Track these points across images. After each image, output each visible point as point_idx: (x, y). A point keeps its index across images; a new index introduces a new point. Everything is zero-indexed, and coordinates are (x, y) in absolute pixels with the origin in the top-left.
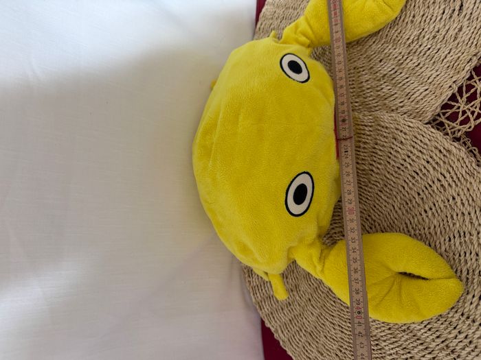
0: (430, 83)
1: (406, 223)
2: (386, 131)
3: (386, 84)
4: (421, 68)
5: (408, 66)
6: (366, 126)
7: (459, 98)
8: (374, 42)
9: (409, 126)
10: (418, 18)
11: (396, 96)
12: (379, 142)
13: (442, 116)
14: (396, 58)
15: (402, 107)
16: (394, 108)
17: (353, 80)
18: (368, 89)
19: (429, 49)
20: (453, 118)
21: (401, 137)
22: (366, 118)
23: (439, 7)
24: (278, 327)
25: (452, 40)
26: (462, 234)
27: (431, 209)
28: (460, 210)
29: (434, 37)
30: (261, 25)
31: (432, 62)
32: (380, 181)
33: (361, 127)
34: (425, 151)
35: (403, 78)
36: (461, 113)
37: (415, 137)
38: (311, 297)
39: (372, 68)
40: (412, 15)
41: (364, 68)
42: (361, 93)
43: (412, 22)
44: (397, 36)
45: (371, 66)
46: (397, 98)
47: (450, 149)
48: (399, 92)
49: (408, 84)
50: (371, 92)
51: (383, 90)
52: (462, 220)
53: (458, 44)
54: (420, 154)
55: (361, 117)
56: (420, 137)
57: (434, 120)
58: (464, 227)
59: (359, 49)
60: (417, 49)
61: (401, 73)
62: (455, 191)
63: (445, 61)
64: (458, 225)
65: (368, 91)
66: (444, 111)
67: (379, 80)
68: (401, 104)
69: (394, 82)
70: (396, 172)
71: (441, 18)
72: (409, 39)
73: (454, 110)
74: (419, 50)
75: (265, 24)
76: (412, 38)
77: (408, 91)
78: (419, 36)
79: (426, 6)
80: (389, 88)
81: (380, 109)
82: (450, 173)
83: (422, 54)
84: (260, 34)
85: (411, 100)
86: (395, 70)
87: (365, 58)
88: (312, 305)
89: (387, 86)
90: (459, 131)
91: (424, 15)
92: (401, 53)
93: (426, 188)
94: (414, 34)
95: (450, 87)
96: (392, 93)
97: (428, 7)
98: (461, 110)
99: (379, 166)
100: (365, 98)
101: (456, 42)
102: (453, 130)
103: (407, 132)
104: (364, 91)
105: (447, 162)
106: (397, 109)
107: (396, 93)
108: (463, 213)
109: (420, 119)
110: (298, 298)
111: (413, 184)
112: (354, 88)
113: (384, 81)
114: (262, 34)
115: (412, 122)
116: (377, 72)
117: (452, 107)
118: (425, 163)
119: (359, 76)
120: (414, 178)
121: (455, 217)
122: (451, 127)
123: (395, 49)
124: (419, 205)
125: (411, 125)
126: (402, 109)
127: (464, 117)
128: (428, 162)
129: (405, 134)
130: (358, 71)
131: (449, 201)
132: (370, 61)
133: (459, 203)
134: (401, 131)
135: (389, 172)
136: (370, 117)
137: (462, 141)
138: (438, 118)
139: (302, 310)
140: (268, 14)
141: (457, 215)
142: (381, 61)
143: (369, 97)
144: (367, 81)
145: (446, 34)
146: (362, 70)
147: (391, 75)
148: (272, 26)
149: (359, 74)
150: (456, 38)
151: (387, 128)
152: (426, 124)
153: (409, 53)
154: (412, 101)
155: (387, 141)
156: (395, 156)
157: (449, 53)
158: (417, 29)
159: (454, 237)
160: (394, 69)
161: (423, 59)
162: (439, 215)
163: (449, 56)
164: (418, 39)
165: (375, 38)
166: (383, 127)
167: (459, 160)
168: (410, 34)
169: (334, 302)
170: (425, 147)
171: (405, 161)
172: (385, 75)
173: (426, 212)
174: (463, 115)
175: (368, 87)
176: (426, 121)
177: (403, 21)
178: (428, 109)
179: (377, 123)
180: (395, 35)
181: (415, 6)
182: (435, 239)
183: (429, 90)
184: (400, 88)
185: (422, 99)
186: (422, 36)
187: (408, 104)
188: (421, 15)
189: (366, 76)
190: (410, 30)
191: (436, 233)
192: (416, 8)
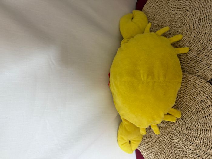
1: (197, 120)
2: (191, 82)
4: (207, 57)
5: (202, 55)
8: (187, 42)
9: (200, 82)
10: (207, 35)
12: (187, 86)
14: (197, 50)
15: (198, 72)
16: (194, 72)
18: (184, 62)
21: (197, 86)
24: (143, 150)
27: (208, 116)
32: (187, 101)
34: (207, 93)
35: (199, 60)
37: (203, 87)
38: (156, 141)
40: (205, 33)
43: (205, 36)
44: (197, 41)
46: (195, 68)
48: (197, 66)
49: (201, 63)
51: (190, 64)
54: (204, 94)
56: (205, 88)
60: (206, 49)
61: (198, 58)
65: (183, 63)
67: (189, 59)
68: (197, 71)
69: (195, 61)
70: (194, 99)
72: (203, 43)
74: (207, 49)
76: (204, 43)
77: (201, 66)
78: (207, 43)
80: (192, 63)
81: (188, 71)
83: (208, 51)
86: (196, 56)
88: (156, 144)
91: (210, 34)
92: (198, 49)
93: (206, 108)
96: (194, 66)
99: (187, 96)
103: (200, 84)
106: (196, 73)
109: (205, 79)
110: (151, 140)
111: (201, 105)
115: (202, 81)
116: (188, 56)
118: (206, 98)
120: (201, 103)
123: (196, 46)
124: (203, 114)
125: (201, 82)
126: (198, 73)
128: (208, 98)
129: (199, 85)
134: (197, 84)
135: (191, 99)
139: (152, 145)
143: (184, 65)
144: (183, 58)
147: (194, 58)
151: (191, 81)
152: (208, 82)
153: (202, 49)
154: (202, 71)
155: (190, 86)
156: (194, 93)
158: (207, 40)
161: (209, 53)
164: (207, 44)
165: (188, 40)
166: (189, 80)
168: (203, 41)
169: (166, 145)
170: (207, 91)
171: (198, 96)
172: (191, 57)
173: (205, 117)
175: (184, 61)
176: (208, 81)
177: (201, 35)
178: (209, 76)
179: (187, 78)
180: (197, 40)
181: (206, 29)
182: (209, 129)
183: (210, 67)
184: (197, 64)
185: (207, 71)
186: (208, 43)
187: (201, 72)
188: (209, 33)
189: (183, 56)
190: (204, 39)
191: (209, 126)
192: (206, 30)
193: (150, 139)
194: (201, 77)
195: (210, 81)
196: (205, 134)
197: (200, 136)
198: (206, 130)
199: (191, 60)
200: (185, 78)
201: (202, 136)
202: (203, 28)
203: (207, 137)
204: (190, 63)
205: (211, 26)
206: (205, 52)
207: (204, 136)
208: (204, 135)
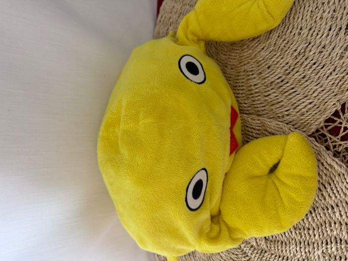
0: (315, 97)
3: (273, 91)
4: (307, 81)
5: (295, 77)
6: (254, 129)
7: (341, 114)
8: (263, 49)
10: (305, 31)
11: (282, 104)
13: (324, 128)
14: (283, 67)
15: (288, 115)
16: (280, 115)
17: (243, 82)
18: (256, 93)
19: (315, 64)
20: (335, 131)
22: (254, 121)
23: (326, 24)
25: (338, 58)
26: (339, 241)
27: (311, 213)
28: (338, 219)
29: (321, 52)
30: (162, 17)
31: (318, 76)
33: (250, 130)
35: (289, 88)
36: (342, 129)
39: (261, 73)
40: (299, 28)
41: (253, 72)
42: (250, 96)
43: (299, 34)
44: (285, 46)
45: (260, 71)
46: (282, 106)
47: (332, 164)
48: (285, 101)
49: (294, 94)
50: (259, 96)
51: (270, 97)
52: (339, 229)
53: (343, 63)
55: (249, 120)
57: (317, 131)
58: (341, 235)
59: (248, 53)
61: (287, 83)
62: (334, 201)
63: (330, 78)
64: (335, 233)
65: (256, 95)
66: (326, 124)
67: (267, 86)
68: (287, 113)
69: (281, 90)
71: (328, 35)
72: (296, 50)
73: (336, 124)
74: (305, 64)
75: (166, 17)
76: (298, 51)
77: (295, 102)
78: (305, 49)
79: (314, 21)
80: (275, 95)
81: (267, 113)
82: (330, 185)
83: (308, 67)
84: (160, 26)
85: (296, 110)
86: (282, 79)
87: (254, 62)
89: (274, 93)
90: (340, 145)
91: (310, 29)
92: (287, 63)
94: (301, 47)
95: (334, 104)
96: (279, 101)
97: (315, 22)
98: (343, 125)
100: (254, 101)
101: (342, 61)
102: (334, 144)
104: (252, 94)
105: (328, 175)
106: (283, 117)
107: (282, 101)
108: (340, 222)
109: (304, 130)
112: (243, 89)
113: (272, 87)
114: (162, 26)
116: (265, 79)
117: (334, 121)
119: (248, 80)
121: (333, 225)
122: (332, 140)
123: (282, 58)
126: (288, 118)
127: (345, 133)
130: (248, 74)
131: (328, 209)
132: (259, 66)
133: (337, 214)
136: (258, 122)
137: (342, 154)
138: (321, 130)
140: (168, 7)
141: (335, 223)
142: (269, 67)
143: (258, 100)
144: (255, 85)
145: (332, 51)
146: (251, 73)
147: (278, 83)
148: (171, 20)
149: (249, 78)
150: (341, 57)
152: (310, 136)
153: (296, 64)
154: (297, 112)
157: (334, 70)
159: (332, 243)
160: (280, 77)
161: (309, 72)
162: (318, 220)
163: (334, 74)
164: (305, 52)
165: (264, 45)
167: (339, 175)
168: (297, 46)
172: (272, 82)
174: (344, 131)
175: (257, 91)
176: (309, 134)
177: (291, 32)
178: (313, 122)
179: (264, 128)
180: (283, 45)
181: (302, 19)
182: (313, 241)
183: (314, 104)
184: (286, 96)
185: (307, 112)
186: (308, 50)
187: (294, 113)
188: (308, 28)
189: (255, 80)
190: (297, 42)
191: (315, 235)
192: (303, 21)
193: (192, 258)
194: (296, 126)
195: (313, 133)
196: (305, 253)
197: (295, 255)
198: (308, 243)
199: (272, 89)
200: (260, 128)
201: (299, 256)
202: (296, 17)
203: (311, 258)
204: (269, 95)
205: (312, 11)
206: (302, 70)
207: (304, 257)
208: (303, 253)
